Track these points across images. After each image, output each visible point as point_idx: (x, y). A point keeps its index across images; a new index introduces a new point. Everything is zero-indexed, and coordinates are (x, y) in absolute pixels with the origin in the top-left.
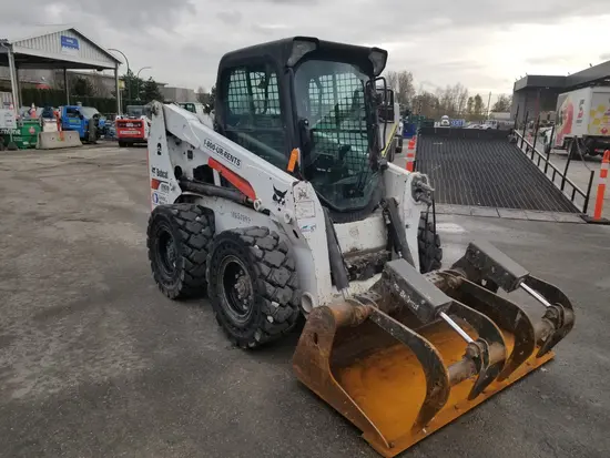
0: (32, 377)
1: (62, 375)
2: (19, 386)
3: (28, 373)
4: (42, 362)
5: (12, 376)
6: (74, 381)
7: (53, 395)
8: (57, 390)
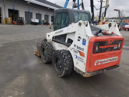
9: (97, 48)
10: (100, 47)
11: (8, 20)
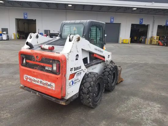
0: (155, 107)
1: (148, 104)
2: (158, 107)
3: (155, 109)
4: (150, 109)
5: (159, 110)
6: (147, 102)
7: (153, 102)
8: (152, 102)
9: (24, 61)
10: (28, 61)
11: (154, 39)
